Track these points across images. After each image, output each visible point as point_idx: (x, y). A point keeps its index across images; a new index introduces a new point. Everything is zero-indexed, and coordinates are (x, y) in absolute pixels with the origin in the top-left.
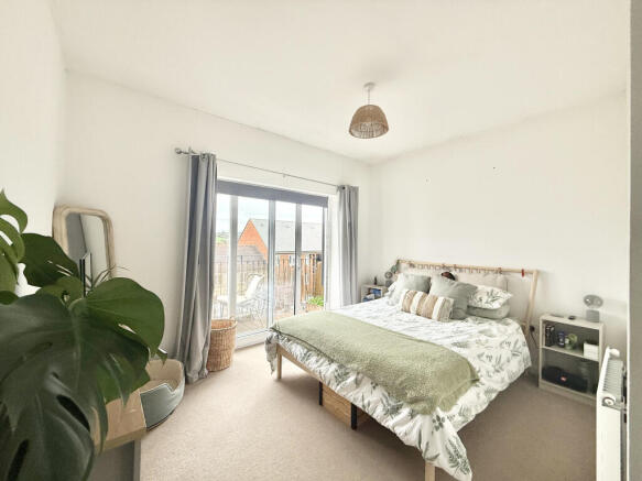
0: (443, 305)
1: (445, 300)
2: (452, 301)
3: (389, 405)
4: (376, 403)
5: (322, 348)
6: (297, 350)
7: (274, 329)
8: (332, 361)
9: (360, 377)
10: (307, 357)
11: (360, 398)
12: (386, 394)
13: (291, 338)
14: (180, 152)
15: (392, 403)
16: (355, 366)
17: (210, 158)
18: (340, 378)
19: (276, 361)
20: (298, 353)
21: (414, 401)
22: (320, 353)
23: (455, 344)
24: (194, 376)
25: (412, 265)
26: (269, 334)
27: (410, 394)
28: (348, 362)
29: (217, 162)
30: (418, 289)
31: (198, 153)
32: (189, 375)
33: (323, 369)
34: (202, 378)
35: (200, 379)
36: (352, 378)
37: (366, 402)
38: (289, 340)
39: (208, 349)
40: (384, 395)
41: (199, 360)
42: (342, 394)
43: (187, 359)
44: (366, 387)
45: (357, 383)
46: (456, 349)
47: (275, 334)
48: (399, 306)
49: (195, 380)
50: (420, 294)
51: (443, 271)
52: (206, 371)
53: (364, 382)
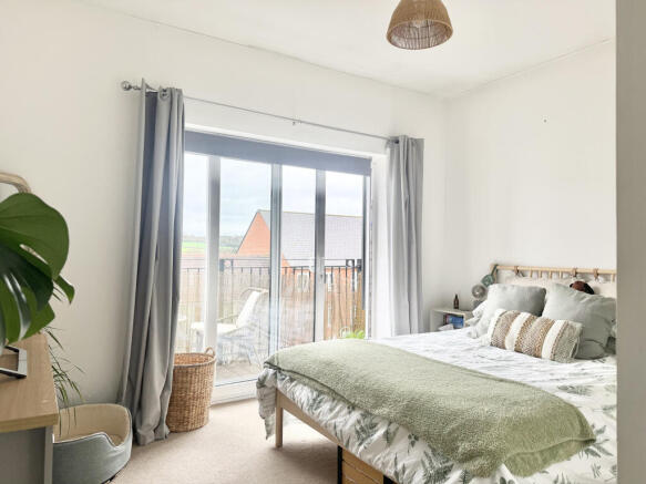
0: (562, 333)
1: (566, 326)
2: (578, 326)
3: (432, 467)
4: (415, 466)
5: (339, 388)
6: (302, 394)
7: (270, 364)
8: (353, 407)
9: (393, 427)
10: (316, 403)
11: (392, 461)
12: (430, 452)
13: (296, 376)
14: (130, 87)
15: (438, 465)
16: (384, 411)
17: (173, 95)
18: (364, 432)
19: (273, 418)
20: (304, 399)
21: (469, 457)
22: (336, 396)
23: (564, 389)
24: (146, 433)
25: (519, 273)
26: (262, 373)
27: (464, 447)
28: (376, 406)
29: (186, 102)
30: (522, 308)
31: (156, 88)
32: (139, 431)
33: (339, 420)
34: (160, 439)
35: (156, 440)
36: (381, 432)
37: (400, 466)
38: (292, 380)
39: (168, 395)
40: (427, 455)
41: (155, 409)
42: (366, 458)
43: (137, 406)
44: (401, 444)
45: (388, 437)
46: (564, 396)
47: (271, 371)
48: (488, 337)
49: (149, 440)
50: (525, 316)
51: (573, 281)
52: (166, 430)
53: (398, 434)
